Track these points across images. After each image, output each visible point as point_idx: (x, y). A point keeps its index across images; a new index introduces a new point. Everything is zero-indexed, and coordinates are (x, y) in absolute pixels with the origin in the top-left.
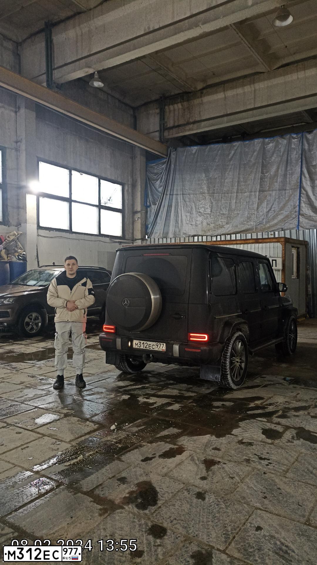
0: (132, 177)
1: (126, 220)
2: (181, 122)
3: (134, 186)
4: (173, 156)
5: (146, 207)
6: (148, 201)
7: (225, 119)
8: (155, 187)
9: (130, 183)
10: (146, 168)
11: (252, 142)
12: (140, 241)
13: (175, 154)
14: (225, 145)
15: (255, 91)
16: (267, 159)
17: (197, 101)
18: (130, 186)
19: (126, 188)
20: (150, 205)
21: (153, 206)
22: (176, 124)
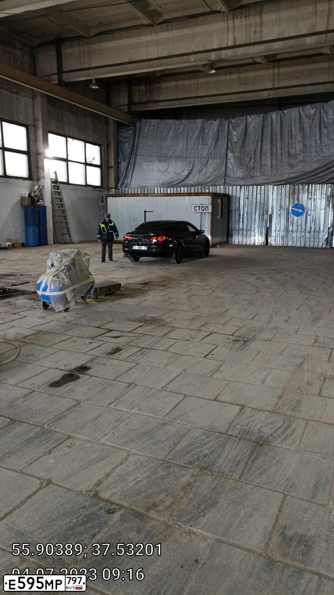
0: (107, 140)
1: (103, 173)
2: (145, 100)
3: (108, 146)
4: (138, 125)
5: (118, 163)
6: (119, 158)
7: (177, 102)
8: (124, 148)
9: (105, 144)
10: (117, 133)
11: (196, 121)
12: (114, 190)
13: (139, 124)
14: (177, 121)
15: (198, 83)
16: (206, 135)
17: (156, 86)
18: (105, 146)
19: (103, 148)
20: (120, 163)
21: (123, 163)
22: (141, 101)
